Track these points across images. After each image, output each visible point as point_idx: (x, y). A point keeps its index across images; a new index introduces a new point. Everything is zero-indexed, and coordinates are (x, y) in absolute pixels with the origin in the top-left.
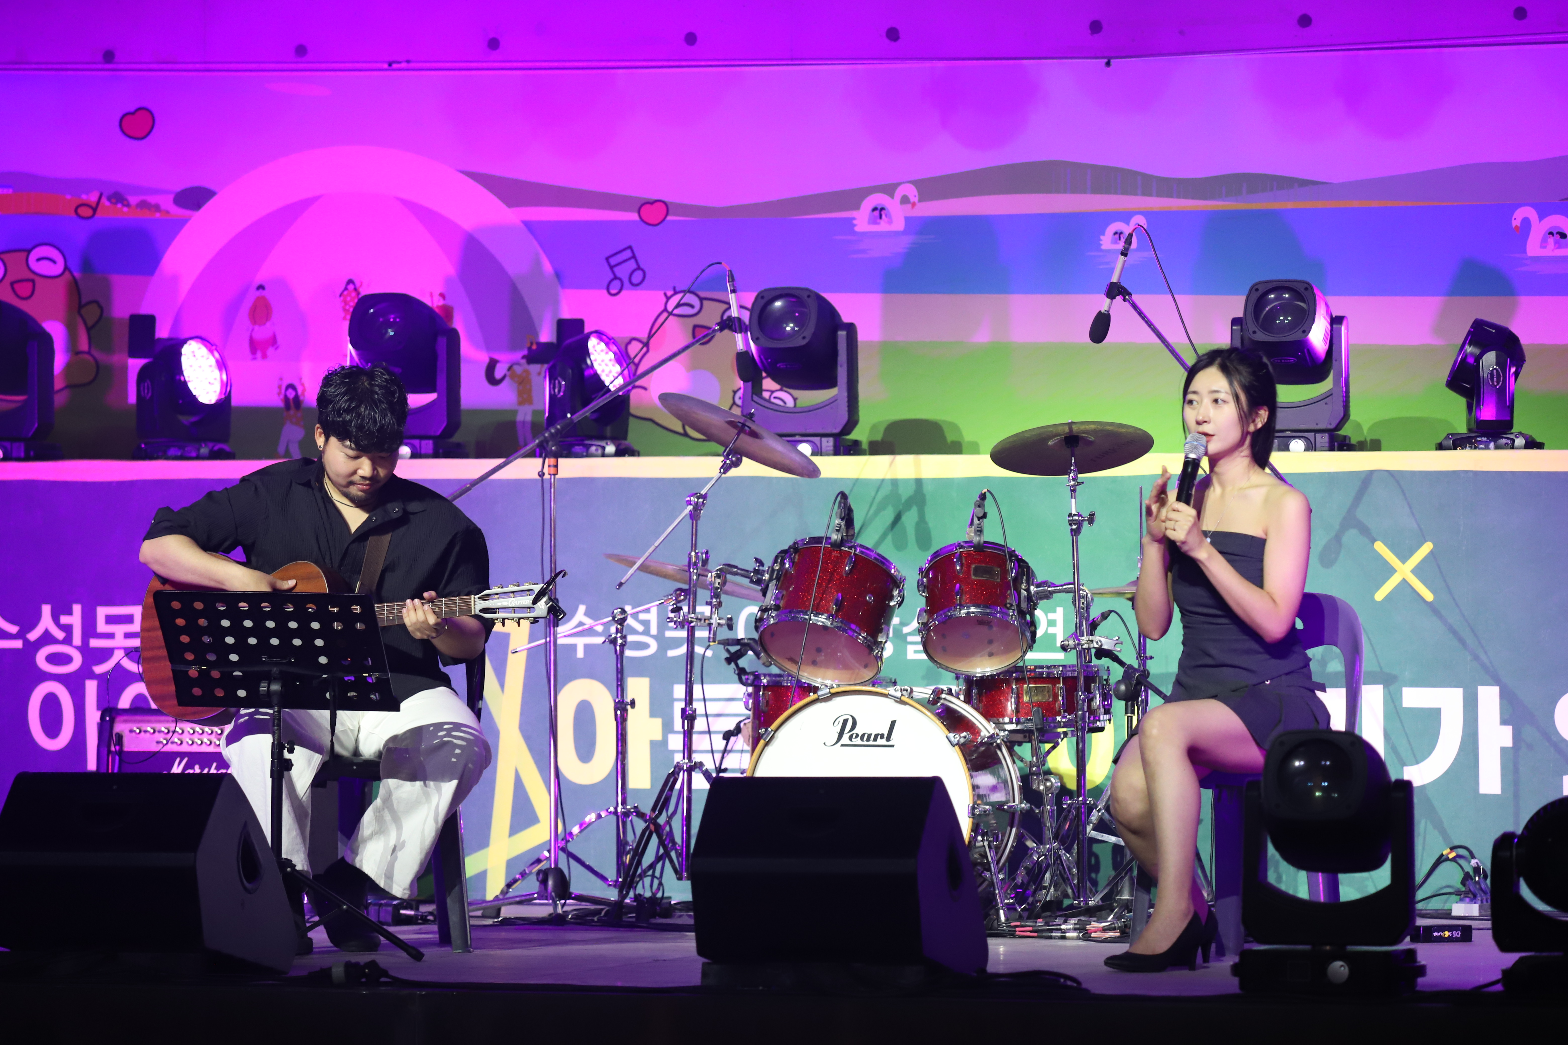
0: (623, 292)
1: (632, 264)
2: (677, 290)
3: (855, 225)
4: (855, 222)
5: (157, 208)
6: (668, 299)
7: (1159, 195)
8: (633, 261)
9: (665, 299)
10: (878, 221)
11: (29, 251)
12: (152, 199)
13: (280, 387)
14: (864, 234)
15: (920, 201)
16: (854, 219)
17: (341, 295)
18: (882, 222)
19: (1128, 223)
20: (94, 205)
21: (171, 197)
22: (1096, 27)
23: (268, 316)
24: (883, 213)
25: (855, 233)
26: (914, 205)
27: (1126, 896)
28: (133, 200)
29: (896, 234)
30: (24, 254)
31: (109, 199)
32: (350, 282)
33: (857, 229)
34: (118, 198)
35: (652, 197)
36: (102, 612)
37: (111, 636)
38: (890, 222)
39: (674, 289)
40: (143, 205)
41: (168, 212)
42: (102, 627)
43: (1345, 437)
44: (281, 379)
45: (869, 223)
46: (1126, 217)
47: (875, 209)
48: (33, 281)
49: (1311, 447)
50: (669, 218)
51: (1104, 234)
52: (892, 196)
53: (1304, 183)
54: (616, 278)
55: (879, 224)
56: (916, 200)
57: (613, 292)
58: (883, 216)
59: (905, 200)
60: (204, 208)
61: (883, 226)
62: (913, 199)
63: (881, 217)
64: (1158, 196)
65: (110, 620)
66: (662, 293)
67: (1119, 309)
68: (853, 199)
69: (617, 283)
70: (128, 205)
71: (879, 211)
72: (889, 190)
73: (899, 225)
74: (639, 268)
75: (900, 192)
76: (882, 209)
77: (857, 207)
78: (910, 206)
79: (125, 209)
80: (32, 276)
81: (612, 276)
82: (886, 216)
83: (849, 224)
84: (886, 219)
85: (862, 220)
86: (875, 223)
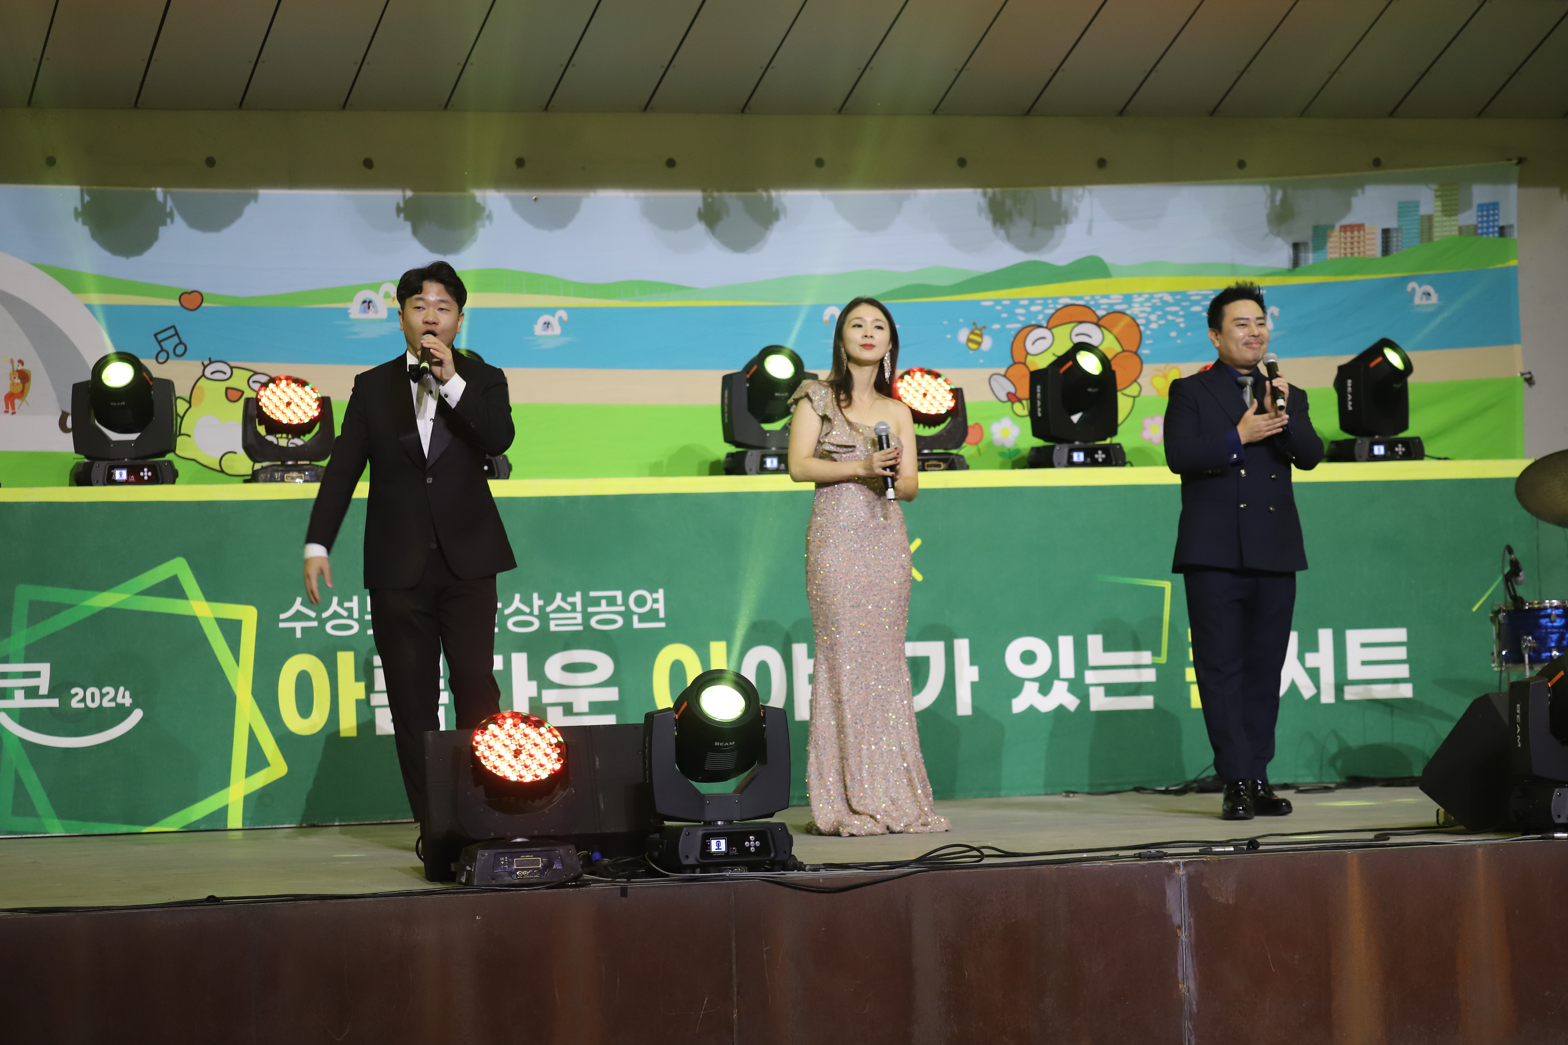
0: (169, 361)
1: (175, 340)
2: (213, 360)
3: (350, 314)
4: (349, 311)
6: (205, 367)
7: (576, 295)
8: (176, 337)
9: (202, 368)
10: (367, 310)
14: (357, 320)
16: (348, 309)
18: (370, 312)
19: (553, 315)
24: (370, 304)
29: (381, 321)
33: (351, 316)
35: (190, 289)
38: (376, 312)
39: (210, 359)
45: (360, 312)
47: (364, 302)
50: (204, 304)
51: (536, 323)
52: (378, 293)
53: (680, 288)
54: (162, 350)
55: (368, 313)
57: (161, 360)
58: (371, 307)
59: (387, 295)
61: (371, 315)
63: (369, 307)
64: (572, 297)
66: (200, 363)
68: (348, 293)
69: (163, 355)
71: (368, 303)
72: (375, 287)
73: (383, 314)
74: (181, 343)
75: (383, 290)
76: (370, 302)
77: (351, 300)
81: (159, 349)
82: (373, 307)
83: (345, 312)
84: (373, 310)
85: (355, 310)
86: (365, 312)
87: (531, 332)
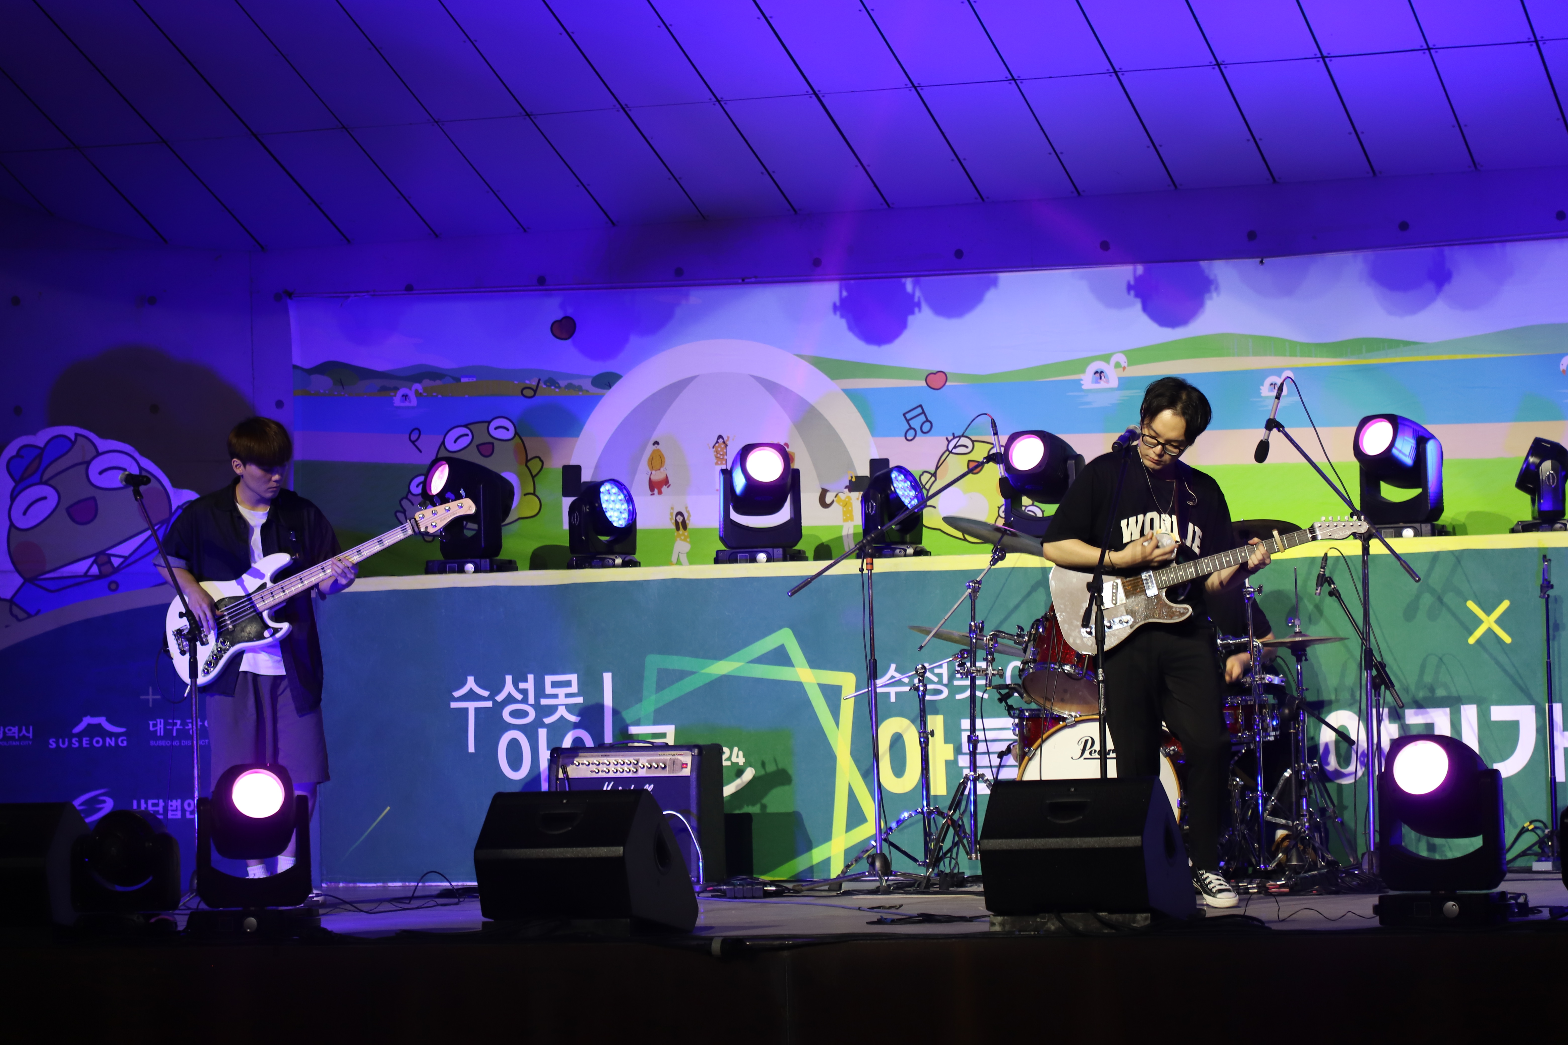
0: (917, 438)
1: (922, 418)
2: (956, 435)
3: (1082, 385)
4: (1082, 382)
5: (580, 388)
6: (949, 442)
7: (1303, 355)
8: (923, 415)
9: (947, 442)
10: (1099, 380)
11: (489, 422)
12: (576, 382)
13: (671, 514)
14: (1089, 390)
15: (1128, 365)
16: (1082, 380)
17: (713, 448)
18: (1102, 382)
19: (1280, 376)
20: (535, 389)
21: (590, 380)
22: (1252, 236)
23: (662, 464)
24: (1102, 375)
25: (1083, 390)
26: (1124, 368)
27: (1294, 863)
28: (563, 383)
29: (1112, 390)
30: (487, 424)
31: (545, 383)
32: (720, 437)
33: (1083, 387)
34: (552, 382)
35: (936, 370)
36: (549, 679)
37: (556, 696)
38: (1107, 382)
39: (953, 434)
40: (570, 386)
41: (588, 391)
42: (549, 690)
43: (1443, 526)
44: (672, 508)
45: (1092, 382)
46: (1278, 372)
47: (1096, 372)
48: (493, 444)
49: (1418, 534)
50: (948, 384)
51: (1263, 385)
52: (1108, 363)
53: (1408, 343)
54: (911, 428)
55: (1099, 383)
56: (1126, 365)
57: (909, 438)
58: (1103, 378)
59: (1117, 365)
60: (613, 388)
61: (1103, 385)
62: (1123, 364)
63: (1101, 378)
64: (1301, 356)
65: (555, 685)
66: (944, 438)
67: (1275, 437)
68: (1081, 365)
69: (912, 432)
70: (559, 387)
71: (1099, 374)
72: (1106, 358)
73: (1114, 383)
74: (927, 420)
75: (1113, 361)
76: (1102, 372)
77: (1083, 371)
78: (1122, 369)
79: (557, 390)
80: (491, 440)
81: (908, 427)
82: (1105, 377)
83: (1078, 383)
84: (1105, 380)
85: (1087, 380)
86: (1097, 382)
87: (1258, 394)
